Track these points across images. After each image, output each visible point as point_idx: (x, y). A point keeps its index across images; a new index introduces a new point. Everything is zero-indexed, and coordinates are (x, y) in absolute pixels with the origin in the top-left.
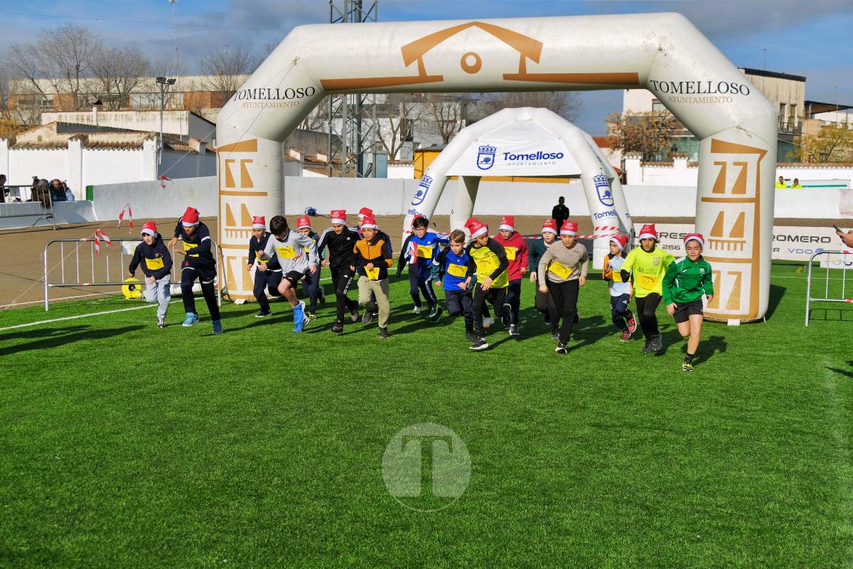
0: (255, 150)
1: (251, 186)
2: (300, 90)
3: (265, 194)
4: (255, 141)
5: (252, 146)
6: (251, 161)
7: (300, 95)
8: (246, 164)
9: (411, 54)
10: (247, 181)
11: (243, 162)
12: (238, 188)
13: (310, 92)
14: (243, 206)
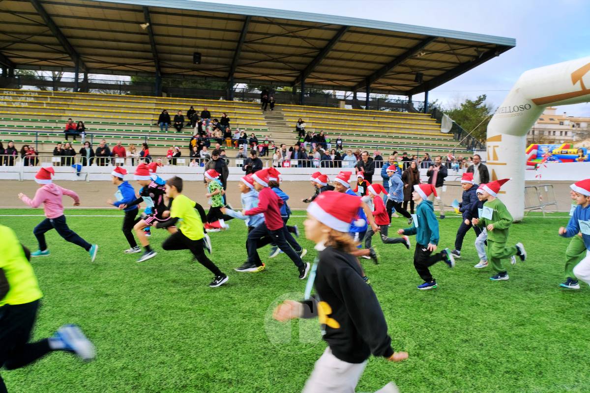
0: (500, 141)
1: (497, 160)
2: (521, 107)
3: (505, 164)
4: (500, 136)
5: (498, 138)
6: (497, 146)
7: (522, 109)
8: (495, 148)
9: (576, 77)
10: (495, 158)
11: (494, 147)
12: (491, 161)
13: (528, 107)
14: (493, 170)
